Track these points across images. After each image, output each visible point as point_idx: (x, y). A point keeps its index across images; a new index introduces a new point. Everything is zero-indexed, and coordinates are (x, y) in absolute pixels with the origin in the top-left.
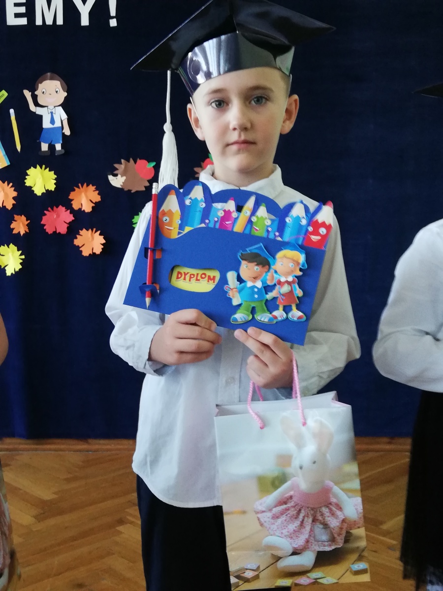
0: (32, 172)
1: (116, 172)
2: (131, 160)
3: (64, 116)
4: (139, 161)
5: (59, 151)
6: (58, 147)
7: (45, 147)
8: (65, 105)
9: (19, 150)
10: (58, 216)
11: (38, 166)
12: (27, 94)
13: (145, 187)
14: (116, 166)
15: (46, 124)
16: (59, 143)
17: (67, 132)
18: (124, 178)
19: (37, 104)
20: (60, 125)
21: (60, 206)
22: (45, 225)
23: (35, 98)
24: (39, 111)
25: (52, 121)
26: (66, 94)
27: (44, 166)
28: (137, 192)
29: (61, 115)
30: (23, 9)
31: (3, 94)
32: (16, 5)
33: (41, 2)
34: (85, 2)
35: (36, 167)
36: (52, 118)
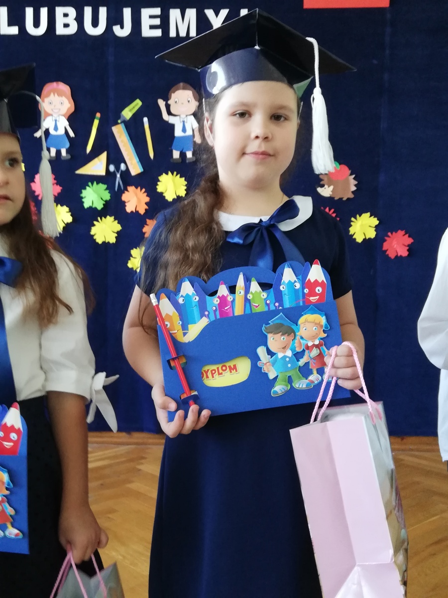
0: (163, 178)
3: (196, 125)
5: (190, 159)
6: (189, 155)
7: (176, 155)
9: (152, 158)
11: (170, 173)
12: (161, 103)
15: (178, 133)
17: (198, 140)
19: (169, 113)
20: (191, 133)
23: (168, 107)
24: (171, 120)
25: (184, 130)
26: (197, 103)
27: (175, 173)
29: (193, 124)
30: (157, 22)
31: (138, 103)
32: (151, 17)
33: (175, 14)
34: (217, 14)
35: (167, 174)
36: (184, 125)
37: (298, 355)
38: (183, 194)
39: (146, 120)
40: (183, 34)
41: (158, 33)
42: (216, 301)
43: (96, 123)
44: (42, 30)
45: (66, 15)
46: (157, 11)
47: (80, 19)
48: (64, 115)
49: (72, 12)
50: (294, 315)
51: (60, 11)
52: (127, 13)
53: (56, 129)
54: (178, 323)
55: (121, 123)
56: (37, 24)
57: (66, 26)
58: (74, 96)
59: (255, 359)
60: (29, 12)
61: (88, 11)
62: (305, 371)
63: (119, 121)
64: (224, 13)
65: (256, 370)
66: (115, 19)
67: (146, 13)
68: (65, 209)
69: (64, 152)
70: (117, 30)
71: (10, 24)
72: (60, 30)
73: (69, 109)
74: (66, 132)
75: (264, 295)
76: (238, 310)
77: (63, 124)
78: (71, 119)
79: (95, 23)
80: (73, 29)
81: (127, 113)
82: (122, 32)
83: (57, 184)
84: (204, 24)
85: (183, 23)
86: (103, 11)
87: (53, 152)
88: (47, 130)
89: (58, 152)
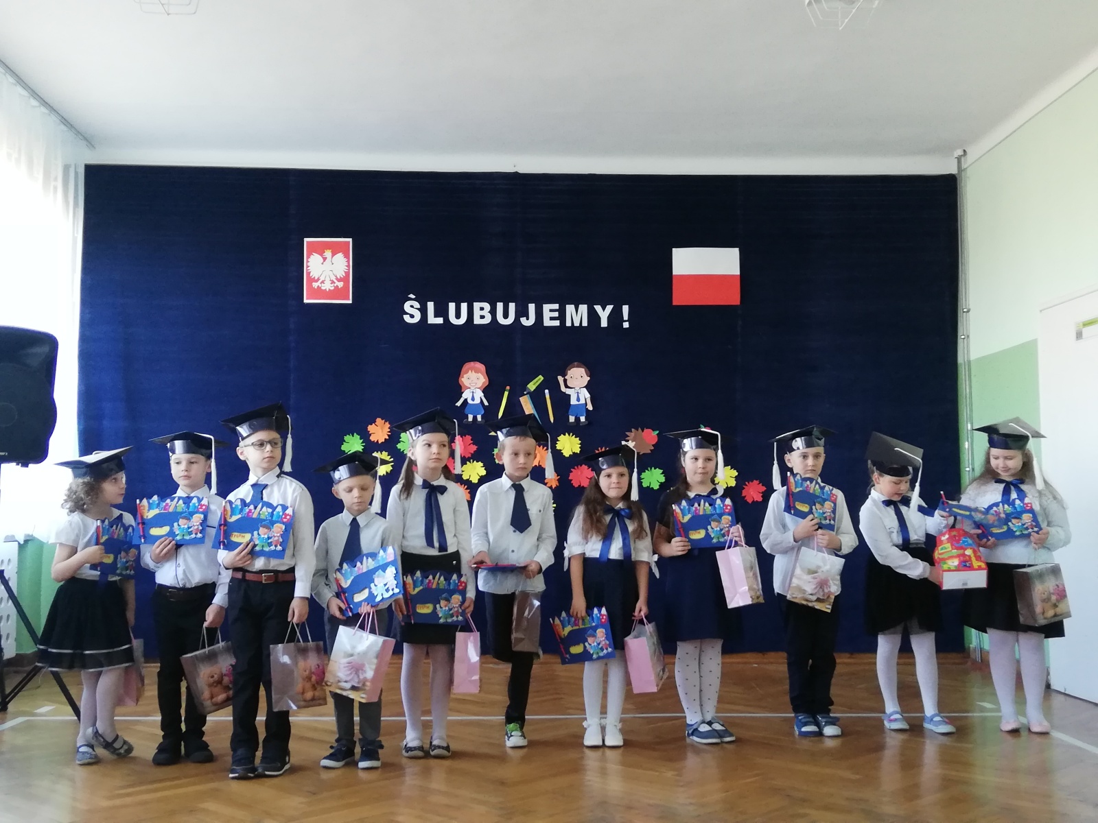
0: (562, 438)
1: (628, 438)
2: (640, 429)
3: (588, 395)
4: (645, 430)
5: (583, 422)
6: (583, 419)
7: (572, 419)
8: (588, 387)
9: (552, 421)
10: (582, 473)
11: (567, 434)
12: (560, 379)
13: (651, 450)
14: (627, 433)
15: (573, 401)
16: (583, 416)
17: (590, 407)
18: (634, 443)
19: (567, 386)
20: (584, 402)
21: (583, 465)
22: (571, 480)
23: (565, 381)
24: (568, 391)
25: (578, 399)
26: (589, 378)
27: (571, 434)
28: (646, 454)
29: (585, 395)
30: (556, 314)
31: (541, 378)
32: (551, 311)
33: (570, 308)
34: (604, 310)
35: (565, 435)
36: (578, 395)
37: (721, 530)
38: (578, 450)
39: (547, 391)
40: (577, 324)
41: (557, 323)
42: (694, 509)
43: (506, 394)
44: (463, 320)
45: (482, 309)
46: (556, 306)
47: (493, 312)
48: (480, 388)
49: (487, 306)
50: (720, 515)
51: (477, 305)
52: (532, 307)
53: (473, 399)
54: (681, 515)
55: (527, 394)
56: (458, 316)
57: (482, 317)
58: (489, 373)
59: (707, 530)
60: (452, 306)
61: (500, 306)
62: (724, 535)
63: (525, 393)
64: (609, 308)
65: (707, 535)
66: (522, 312)
67: (547, 308)
68: (481, 464)
69: (479, 418)
70: (523, 321)
71: (436, 316)
72: (477, 321)
73: (484, 383)
74: (481, 401)
75: (710, 508)
76: (701, 513)
77: (479, 395)
79: (506, 316)
80: (488, 320)
81: (532, 386)
82: (528, 322)
83: (473, 444)
84: (593, 316)
85: (577, 315)
86: (512, 306)
87: (470, 418)
88: (466, 400)
89: (475, 418)
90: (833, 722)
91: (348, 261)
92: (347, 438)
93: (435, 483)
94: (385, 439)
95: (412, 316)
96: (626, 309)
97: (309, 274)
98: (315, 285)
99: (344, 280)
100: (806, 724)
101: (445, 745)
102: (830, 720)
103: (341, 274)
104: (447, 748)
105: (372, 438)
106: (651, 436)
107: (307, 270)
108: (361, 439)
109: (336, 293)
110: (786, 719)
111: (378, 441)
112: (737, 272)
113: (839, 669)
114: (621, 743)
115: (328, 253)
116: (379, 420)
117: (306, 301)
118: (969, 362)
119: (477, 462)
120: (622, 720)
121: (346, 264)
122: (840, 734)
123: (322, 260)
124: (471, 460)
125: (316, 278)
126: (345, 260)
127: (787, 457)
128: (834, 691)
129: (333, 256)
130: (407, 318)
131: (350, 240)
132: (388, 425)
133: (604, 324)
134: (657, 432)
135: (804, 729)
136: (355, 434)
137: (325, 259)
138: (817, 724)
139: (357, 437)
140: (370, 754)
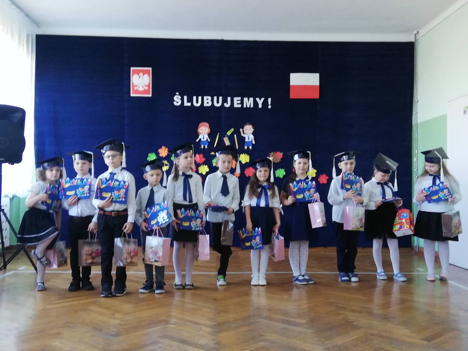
0: (241, 155)
1: (270, 156)
3: (253, 137)
4: (277, 152)
5: (251, 149)
6: (250, 147)
7: (246, 147)
8: (253, 133)
10: (250, 171)
11: (244, 154)
12: (241, 130)
13: (280, 161)
14: (269, 153)
15: (247, 140)
16: (250, 146)
17: (254, 142)
18: (273, 158)
19: (244, 133)
20: (251, 140)
22: (246, 174)
23: (243, 131)
24: (244, 136)
26: (253, 130)
27: (246, 154)
28: (277, 163)
29: (252, 137)
30: (240, 102)
31: (232, 130)
32: (237, 100)
33: (246, 99)
34: (260, 100)
35: (243, 154)
36: (249, 138)
37: (310, 195)
38: (248, 161)
39: (235, 135)
40: (248, 106)
41: (240, 106)
42: (299, 185)
43: (218, 136)
44: (199, 104)
45: (207, 99)
46: (240, 98)
47: (212, 100)
48: (207, 134)
49: (210, 98)
50: (310, 189)
51: (205, 98)
52: (229, 99)
53: (203, 138)
54: (293, 188)
55: (227, 136)
56: (197, 102)
57: (208, 103)
58: (210, 127)
59: (304, 195)
60: (195, 98)
61: (215, 98)
62: (311, 197)
63: (226, 136)
64: (263, 99)
65: (304, 196)
66: (225, 101)
67: (235, 99)
68: (207, 166)
69: (206, 147)
70: (225, 105)
71: (188, 102)
72: (205, 105)
73: (208, 131)
74: (207, 139)
75: (306, 185)
76: (302, 187)
77: (206, 137)
78: (209, 135)
79: (218, 102)
80: (210, 104)
81: (229, 133)
82: (227, 105)
83: (204, 157)
84: (256, 103)
85: (249, 102)
86: (221, 98)
87: (202, 147)
88: (200, 139)
89: (204, 147)
90: (356, 276)
91: (150, 78)
92: (149, 155)
93: (188, 174)
94: (166, 156)
95: (177, 102)
96: (270, 100)
97: (133, 83)
98: (136, 88)
99: (149, 86)
100: (344, 276)
101: (191, 284)
102: (354, 275)
103: (147, 83)
104: (192, 285)
105: (161, 155)
106: (280, 155)
107: (132, 82)
108: (155, 155)
109: (145, 92)
110: (336, 274)
111: (163, 156)
112: (318, 84)
113: (358, 254)
114: (265, 283)
115: (141, 74)
116: (163, 147)
117: (132, 95)
118: (417, 124)
119: (205, 165)
120: (266, 274)
121: (149, 79)
122: (358, 280)
123: (138, 77)
124: (203, 165)
125: (136, 85)
126: (148, 77)
127: (339, 164)
128: (356, 263)
129: (143, 75)
130: (175, 103)
131: (150, 69)
132: (167, 149)
133: (260, 106)
134: (282, 153)
135: (343, 279)
136: (153, 153)
137: (140, 77)
138: (348, 276)
139: (154, 154)
140: (160, 287)
